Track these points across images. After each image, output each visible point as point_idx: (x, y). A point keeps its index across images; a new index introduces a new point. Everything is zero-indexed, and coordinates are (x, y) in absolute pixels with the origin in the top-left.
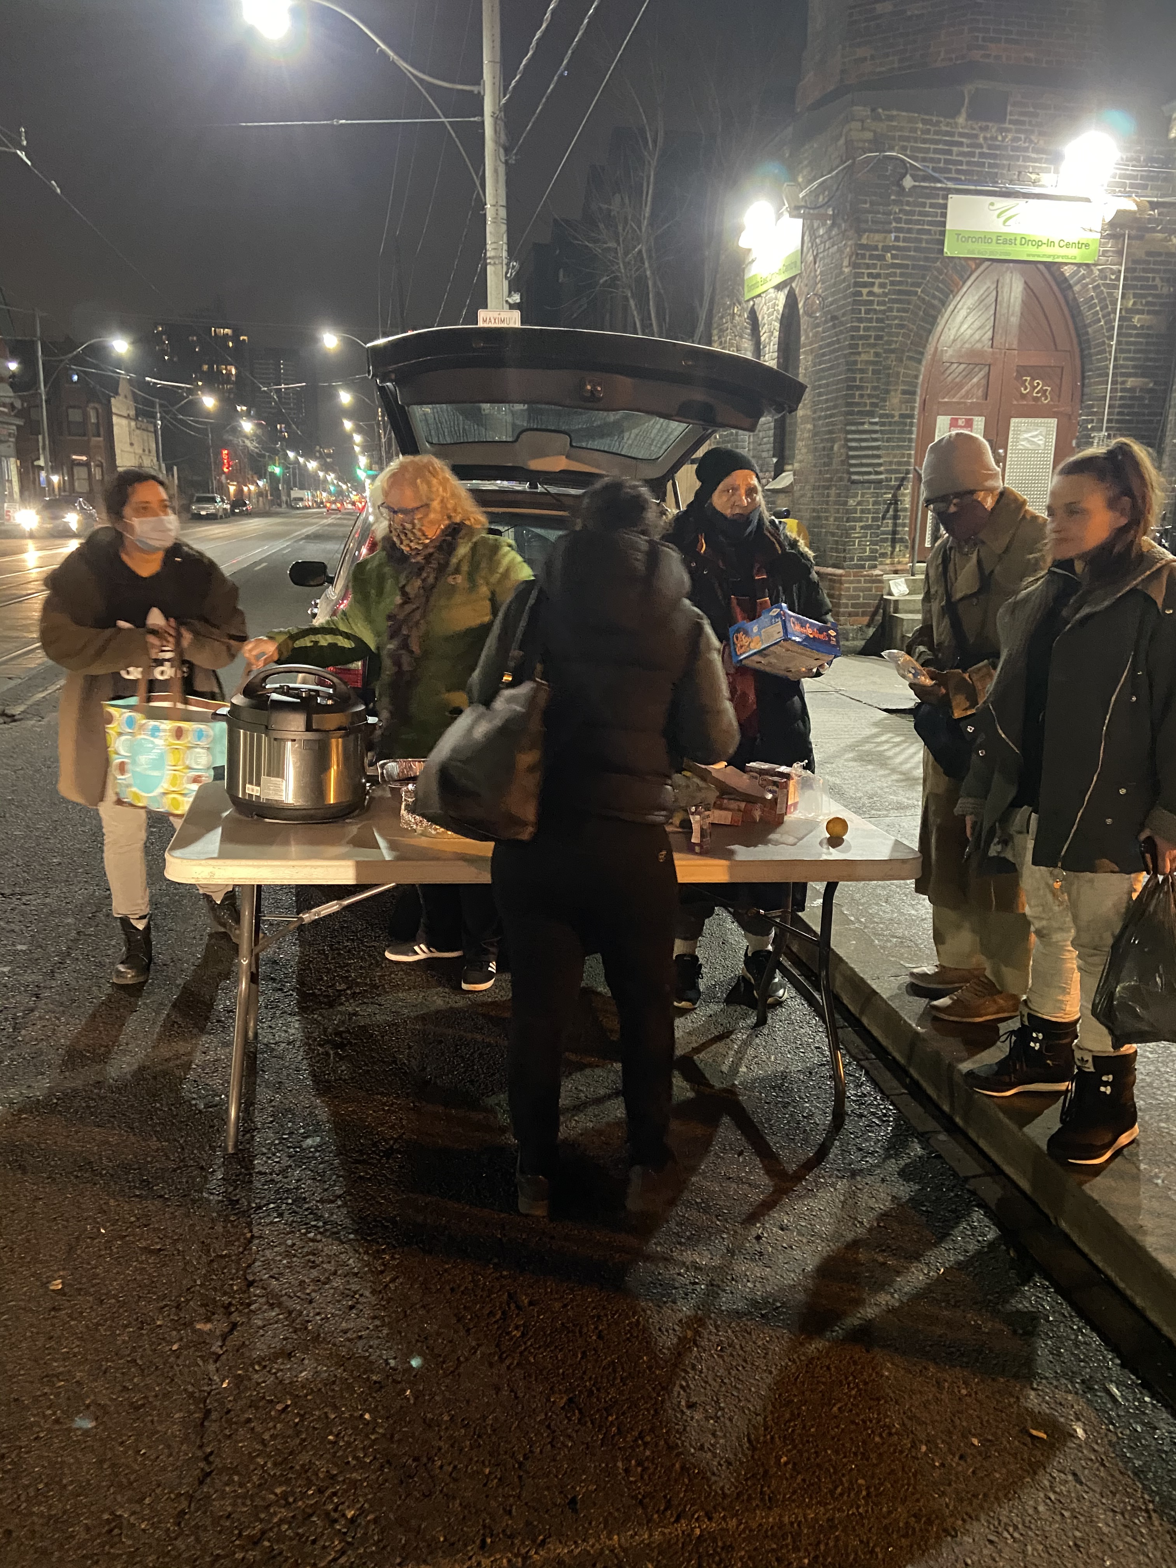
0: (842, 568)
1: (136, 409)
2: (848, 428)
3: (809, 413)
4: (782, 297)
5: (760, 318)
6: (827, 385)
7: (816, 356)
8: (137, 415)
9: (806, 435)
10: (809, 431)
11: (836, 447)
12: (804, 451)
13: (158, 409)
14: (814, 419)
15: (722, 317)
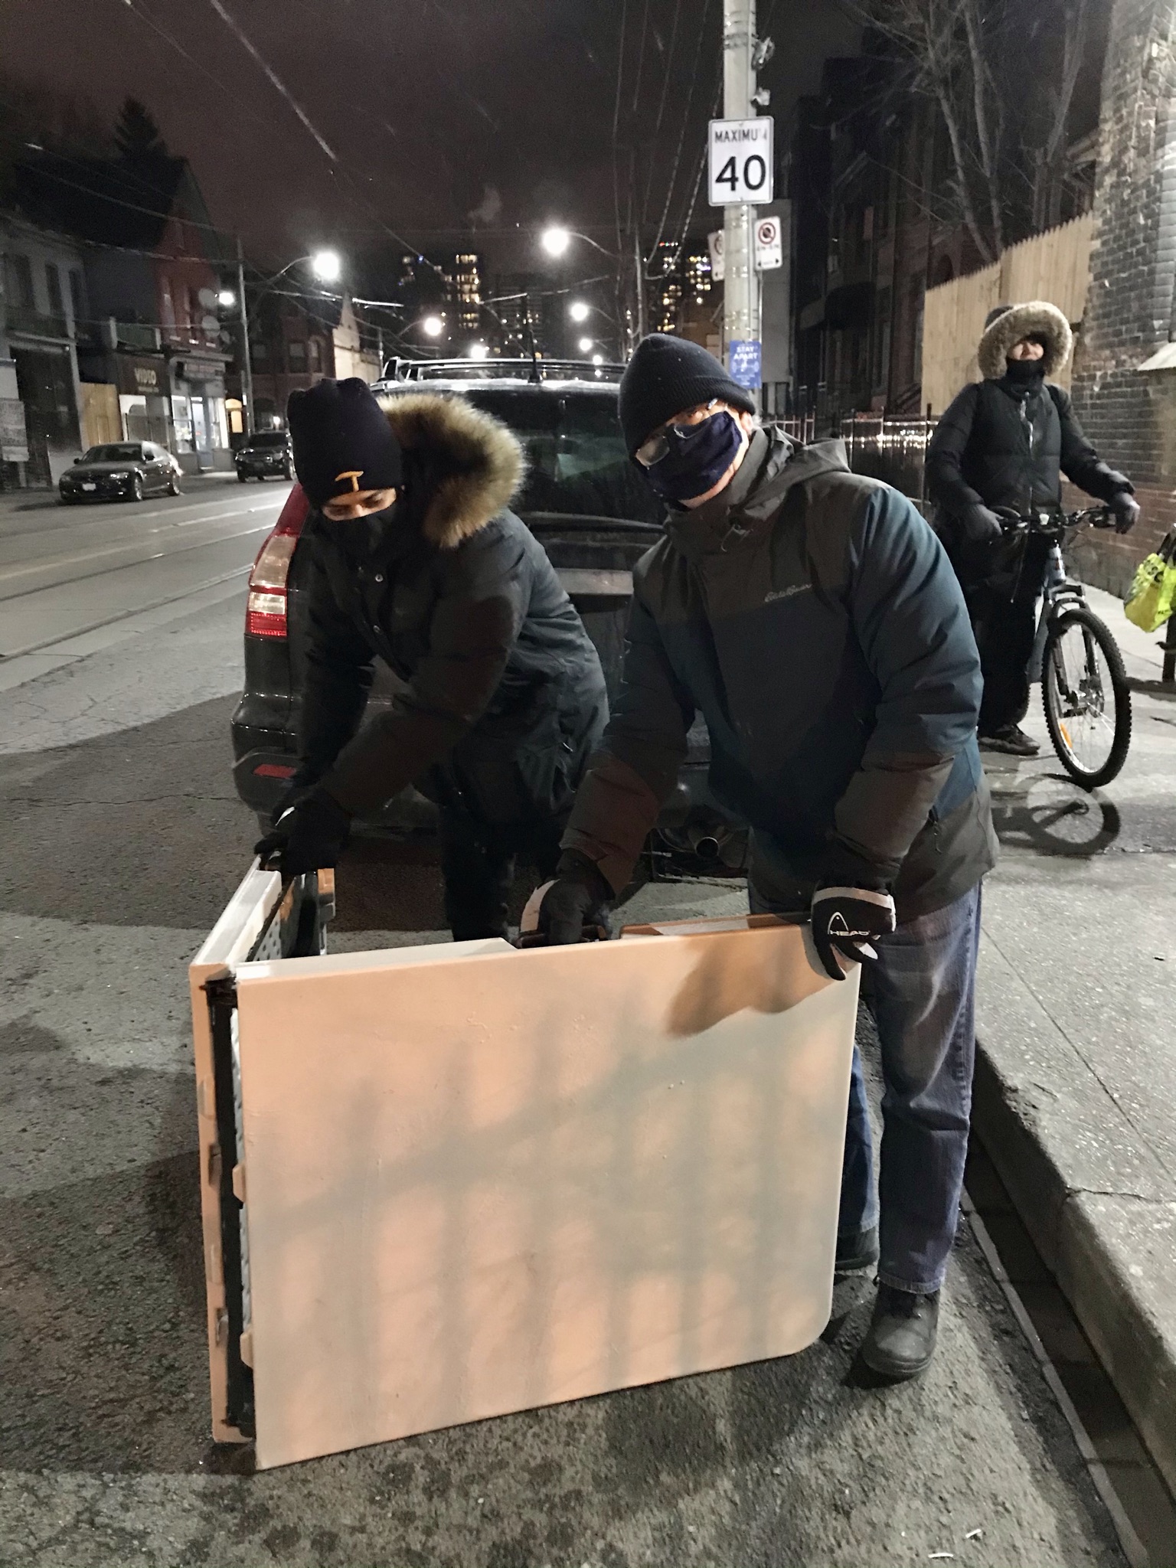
1: (362, 340)
8: (362, 346)
13: (380, 337)
15: (1123, 73)
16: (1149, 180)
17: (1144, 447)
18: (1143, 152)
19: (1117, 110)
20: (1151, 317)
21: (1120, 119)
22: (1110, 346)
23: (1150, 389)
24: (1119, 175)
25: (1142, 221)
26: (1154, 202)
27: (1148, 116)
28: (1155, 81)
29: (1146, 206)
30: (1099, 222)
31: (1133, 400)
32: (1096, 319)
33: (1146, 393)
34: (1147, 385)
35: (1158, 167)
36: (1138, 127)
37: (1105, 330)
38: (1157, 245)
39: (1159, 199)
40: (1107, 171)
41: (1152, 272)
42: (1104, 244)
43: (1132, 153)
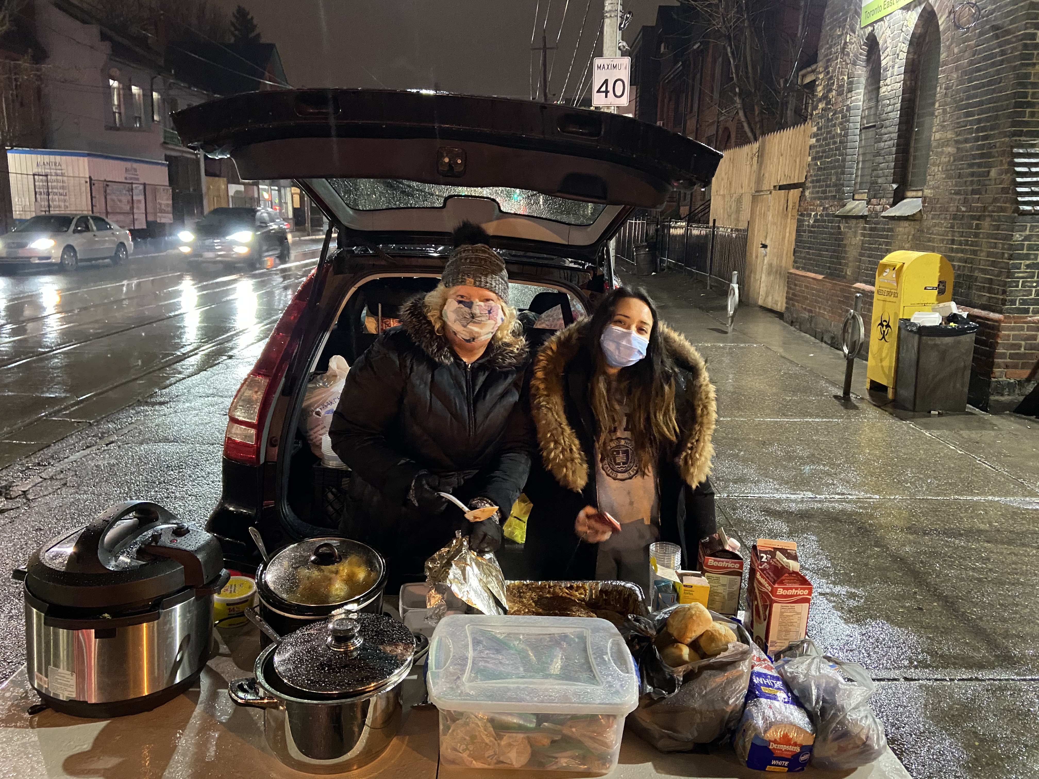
0: (1001, 312)
2: (1015, 150)
3: (950, 135)
4: (913, 17)
5: (881, 42)
6: (981, 103)
7: (965, 73)
9: (944, 159)
10: (949, 154)
11: (993, 173)
12: (940, 176)
14: (957, 142)
15: (831, 47)
16: (843, 109)
17: (837, 258)
18: (840, 93)
19: (827, 67)
20: (843, 185)
21: (828, 73)
22: (819, 198)
23: (842, 226)
24: (826, 104)
25: (839, 132)
26: (846, 122)
27: (842, 74)
28: (848, 54)
29: (841, 123)
30: (815, 129)
31: (832, 231)
32: (812, 182)
33: (839, 228)
34: (840, 223)
35: (849, 103)
36: (838, 79)
37: (817, 189)
38: (846, 146)
39: (848, 121)
40: (820, 100)
41: (844, 160)
42: (817, 141)
43: (834, 93)
